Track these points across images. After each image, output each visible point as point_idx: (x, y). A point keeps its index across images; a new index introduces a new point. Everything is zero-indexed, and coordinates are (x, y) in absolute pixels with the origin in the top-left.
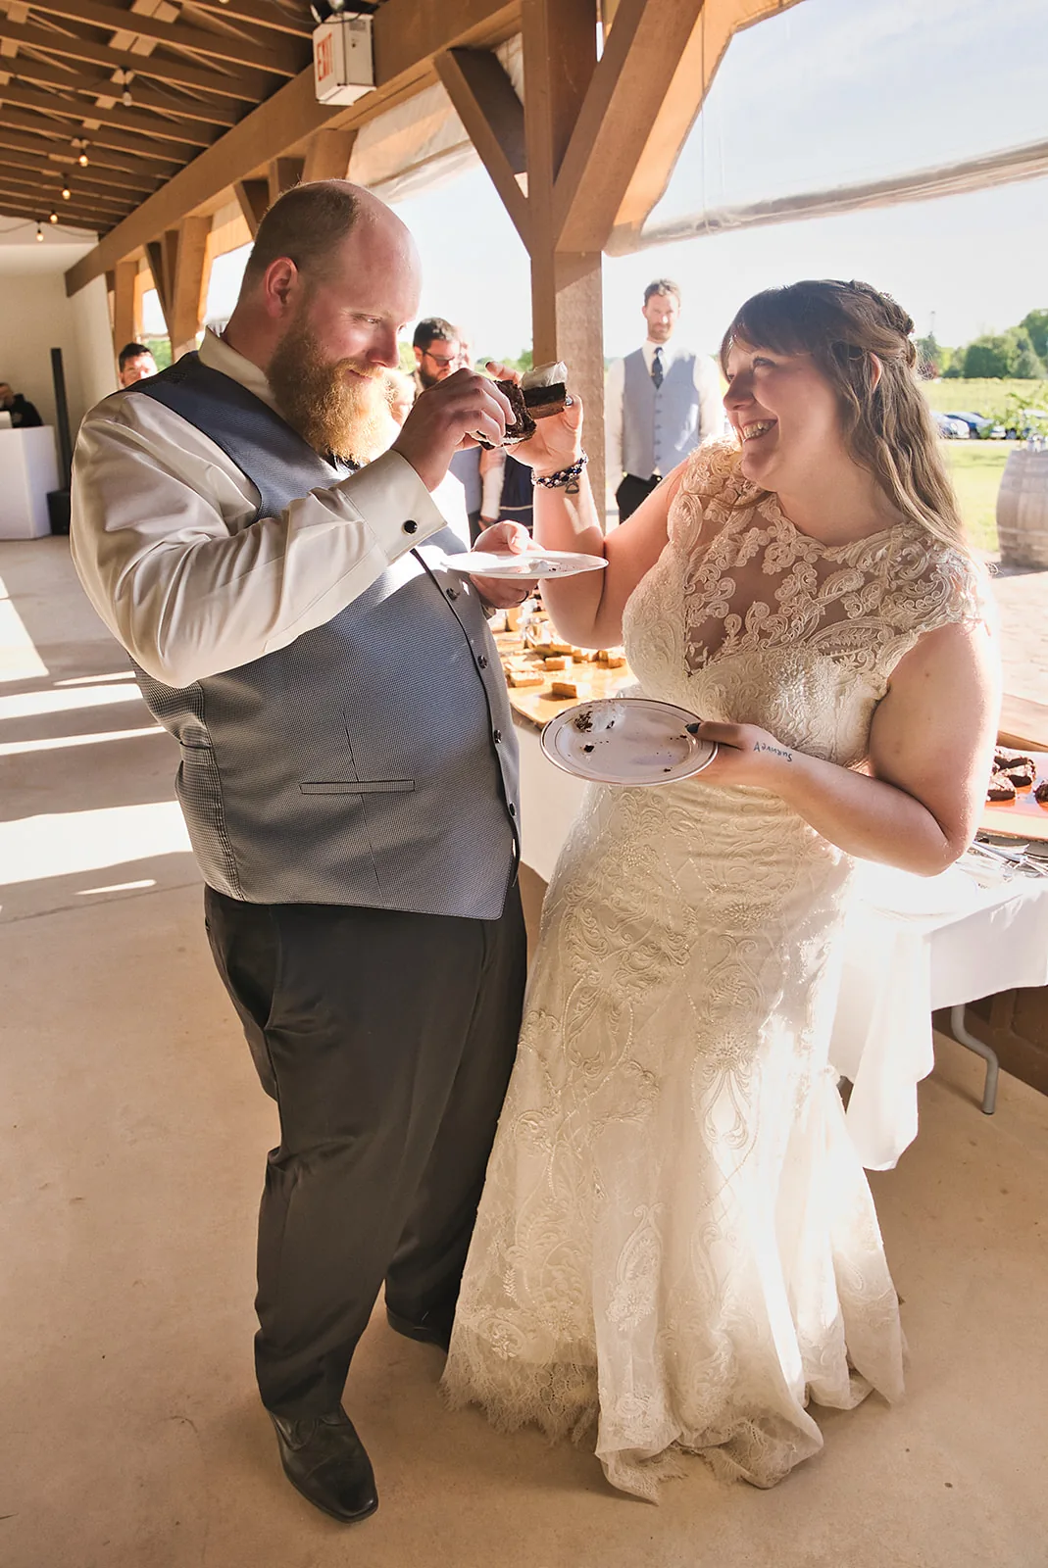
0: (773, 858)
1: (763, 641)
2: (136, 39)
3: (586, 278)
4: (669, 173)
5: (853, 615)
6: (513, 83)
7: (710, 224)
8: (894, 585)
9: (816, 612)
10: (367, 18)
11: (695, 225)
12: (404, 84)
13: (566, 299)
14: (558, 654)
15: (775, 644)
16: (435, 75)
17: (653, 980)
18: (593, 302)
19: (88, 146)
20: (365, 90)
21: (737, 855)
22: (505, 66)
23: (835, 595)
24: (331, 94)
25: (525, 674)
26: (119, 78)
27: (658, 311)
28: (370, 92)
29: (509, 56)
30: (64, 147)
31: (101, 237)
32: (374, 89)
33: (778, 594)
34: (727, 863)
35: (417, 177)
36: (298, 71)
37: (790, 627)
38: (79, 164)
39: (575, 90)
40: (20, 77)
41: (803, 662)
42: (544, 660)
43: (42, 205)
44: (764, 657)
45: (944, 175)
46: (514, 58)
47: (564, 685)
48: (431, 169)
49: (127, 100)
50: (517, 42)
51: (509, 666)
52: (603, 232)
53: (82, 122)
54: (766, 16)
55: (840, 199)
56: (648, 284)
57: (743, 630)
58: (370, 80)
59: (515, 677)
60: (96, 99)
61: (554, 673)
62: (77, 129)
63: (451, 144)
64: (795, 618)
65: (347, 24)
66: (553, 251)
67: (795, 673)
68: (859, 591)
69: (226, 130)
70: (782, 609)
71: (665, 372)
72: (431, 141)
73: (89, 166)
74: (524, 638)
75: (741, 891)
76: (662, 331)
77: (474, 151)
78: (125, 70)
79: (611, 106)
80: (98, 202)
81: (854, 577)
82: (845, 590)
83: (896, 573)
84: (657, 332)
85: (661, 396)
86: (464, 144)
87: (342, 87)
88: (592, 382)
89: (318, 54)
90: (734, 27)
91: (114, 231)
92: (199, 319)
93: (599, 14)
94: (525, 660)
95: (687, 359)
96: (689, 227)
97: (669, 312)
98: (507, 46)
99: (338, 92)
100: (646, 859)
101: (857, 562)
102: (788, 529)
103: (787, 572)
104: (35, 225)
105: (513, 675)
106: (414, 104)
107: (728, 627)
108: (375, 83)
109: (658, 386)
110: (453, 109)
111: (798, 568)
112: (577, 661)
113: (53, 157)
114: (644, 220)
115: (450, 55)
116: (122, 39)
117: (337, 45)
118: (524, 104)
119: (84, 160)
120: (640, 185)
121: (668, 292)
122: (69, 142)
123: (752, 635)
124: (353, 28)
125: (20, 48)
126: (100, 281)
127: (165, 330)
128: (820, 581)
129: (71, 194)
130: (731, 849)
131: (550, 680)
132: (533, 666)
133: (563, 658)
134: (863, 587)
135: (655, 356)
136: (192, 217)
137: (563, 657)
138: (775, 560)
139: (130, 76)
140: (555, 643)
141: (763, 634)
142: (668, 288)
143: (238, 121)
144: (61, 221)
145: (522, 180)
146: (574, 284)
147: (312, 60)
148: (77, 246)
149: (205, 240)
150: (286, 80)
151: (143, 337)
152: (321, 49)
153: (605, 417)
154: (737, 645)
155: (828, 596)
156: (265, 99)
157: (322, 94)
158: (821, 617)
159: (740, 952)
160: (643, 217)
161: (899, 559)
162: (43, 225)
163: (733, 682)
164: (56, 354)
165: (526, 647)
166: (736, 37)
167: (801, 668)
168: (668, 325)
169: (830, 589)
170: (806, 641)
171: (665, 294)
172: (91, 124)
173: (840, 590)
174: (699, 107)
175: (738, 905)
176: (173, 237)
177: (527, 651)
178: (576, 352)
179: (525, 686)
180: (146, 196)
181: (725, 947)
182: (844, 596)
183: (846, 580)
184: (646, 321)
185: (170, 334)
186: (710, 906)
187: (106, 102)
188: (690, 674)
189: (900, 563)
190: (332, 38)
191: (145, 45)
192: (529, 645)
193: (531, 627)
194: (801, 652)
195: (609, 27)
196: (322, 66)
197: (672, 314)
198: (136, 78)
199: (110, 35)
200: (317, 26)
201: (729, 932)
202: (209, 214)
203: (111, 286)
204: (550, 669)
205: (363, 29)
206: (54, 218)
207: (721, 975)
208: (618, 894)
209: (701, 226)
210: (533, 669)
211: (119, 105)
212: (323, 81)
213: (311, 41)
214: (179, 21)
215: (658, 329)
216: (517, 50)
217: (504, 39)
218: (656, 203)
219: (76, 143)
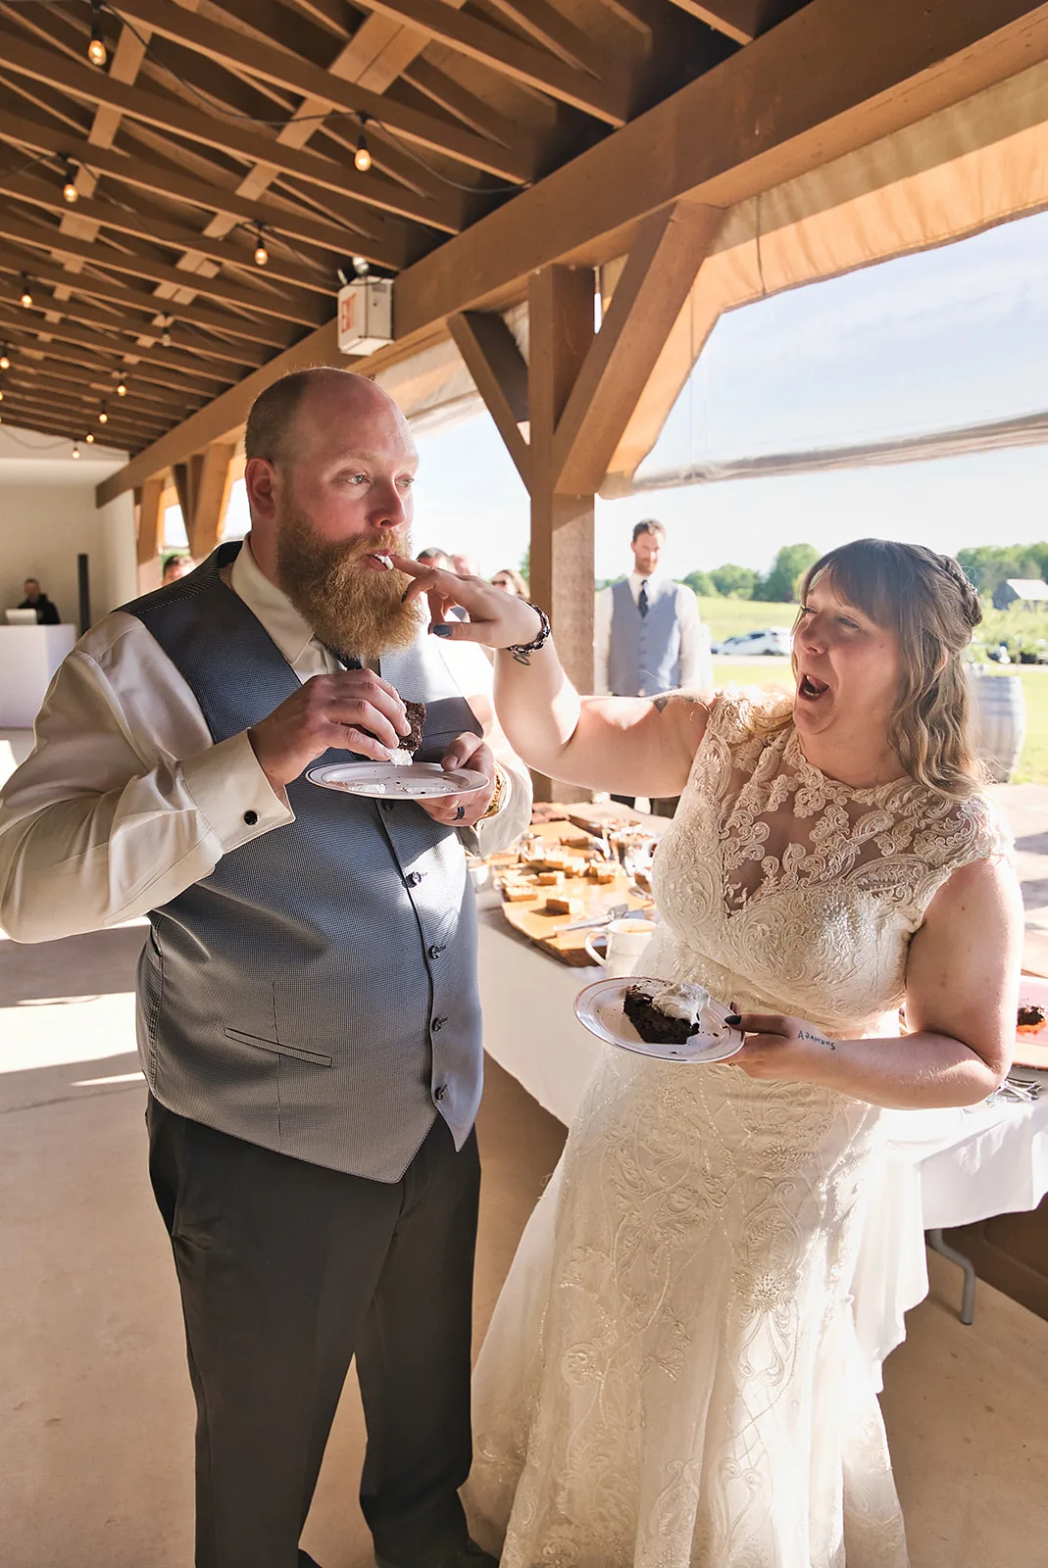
0: (811, 1098)
1: (803, 880)
2: (178, 290)
3: (581, 518)
4: (660, 428)
5: (887, 852)
6: (518, 342)
7: (697, 476)
8: (923, 824)
9: (852, 851)
10: (388, 282)
11: (684, 474)
12: (418, 339)
13: (562, 538)
14: (550, 870)
15: (816, 883)
16: (448, 332)
17: (690, 1222)
18: (587, 538)
19: (127, 378)
20: (383, 343)
21: (775, 1096)
22: (511, 329)
23: (868, 835)
24: (350, 345)
25: (520, 889)
26: (160, 321)
27: (647, 548)
28: (387, 345)
29: (515, 321)
30: (104, 378)
31: (132, 456)
32: (391, 342)
33: (813, 835)
34: (767, 1105)
35: (426, 420)
36: (323, 322)
37: (827, 866)
38: (117, 393)
39: (575, 353)
40: (72, 318)
41: (844, 898)
42: (537, 875)
43: (79, 426)
44: (805, 896)
45: (909, 444)
46: (520, 323)
47: (558, 902)
48: (440, 413)
49: (166, 341)
50: (524, 308)
51: (504, 881)
52: (598, 478)
53: (122, 357)
54: (751, 301)
55: (815, 460)
56: (638, 522)
57: (781, 871)
58: (388, 333)
59: (510, 891)
60: (136, 338)
61: (547, 887)
62: (118, 363)
63: (461, 392)
64: (832, 857)
65: (370, 287)
66: (551, 493)
67: (838, 909)
68: (890, 830)
69: (253, 370)
70: (818, 849)
71: (650, 603)
72: (441, 389)
73: (127, 395)
74: (518, 853)
75: (780, 1133)
76: (649, 566)
77: (481, 400)
78: (166, 315)
79: (609, 368)
80: (133, 426)
81: (885, 818)
82: (877, 830)
83: (924, 813)
84: (643, 566)
85: (646, 624)
86: (471, 393)
87: (362, 339)
88: (583, 612)
89: (342, 310)
90: (722, 309)
91: (144, 453)
92: (218, 534)
93: (597, 288)
94: (520, 875)
95: (670, 593)
96: (677, 477)
97: (656, 549)
98: (514, 312)
99: (357, 345)
100: (681, 1102)
101: (886, 804)
102: (815, 775)
103: (819, 815)
104: (71, 444)
105: (508, 890)
106: (426, 357)
107: (766, 869)
108: (393, 337)
109: (644, 615)
110: (462, 364)
111: (829, 810)
112: (569, 876)
113: (94, 386)
114: (635, 469)
115: (462, 318)
116: (166, 290)
117: (359, 305)
118: (528, 363)
119: (122, 390)
120: (632, 437)
121: (657, 531)
122: (109, 374)
123: (791, 874)
124: (375, 290)
125: (73, 293)
126: (128, 497)
127: (187, 543)
128: (852, 822)
129: (108, 419)
130: (770, 1090)
131: (545, 895)
132: (529, 881)
133: (555, 874)
134: (893, 827)
135: (641, 589)
136: (218, 445)
137: (555, 872)
138: (806, 804)
139: (170, 320)
140: (548, 859)
141: (802, 874)
142: (657, 528)
143: (264, 363)
144: (96, 441)
145: (524, 428)
146: (569, 524)
147: (336, 314)
148: (109, 463)
149: (227, 464)
150: (311, 330)
151: (164, 548)
152: (345, 306)
153: (595, 644)
154: (777, 885)
155: (861, 835)
156: (292, 344)
157: (345, 344)
158: (857, 856)
159: (778, 1194)
160: (635, 466)
161: (925, 801)
162: (80, 444)
163: (776, 921)
164: (83, 560)
165: (520, 861)
166: (723, 317)
167: (843, 904)
168: (655, 561)
169: (863, 829)
170: (845, 878)
171: (654, 533)
172: (131, 359)
173: (872, 830)
174: (688, 374)
175: (775, 1147)
176: (199, 460)
177: (521, 865)
178: (570, 584)
179: (520, 901)
180: (175, 424)
181: (764, 1190)
182: (876, 835)
183: (877, 821)
184: (634, 555)
185: (191, 546)
186: (748, 1147)
187: (146, 341)
188: (730, 915)
189: (925, 804)
190: (356, 298)
191: (186, 295)
192: (523, 860)
193: (525, 842)
194: (841, 888)
195: (608, 301)
196: (345, 320)
197: (658, 551)
198: (175, 323)
199: (155, 286)
200: (342, 286)
201: (768, 1174)
202: (232, 441)
203: (138, 500)
204: (543, 883)
205: (384, 291)
206: (90, 438)
207: (759, 1217)
208: (655, 1136)
209: (689, 477)
210: (528, 884)
211: (158, 345)
212: (345, 334)
213: (336, 300)
214: (218, 277)
215: (645, 564)
216: (523, 315)
217: (512, 306)
218: (646, 454)
219: (116, 375)
